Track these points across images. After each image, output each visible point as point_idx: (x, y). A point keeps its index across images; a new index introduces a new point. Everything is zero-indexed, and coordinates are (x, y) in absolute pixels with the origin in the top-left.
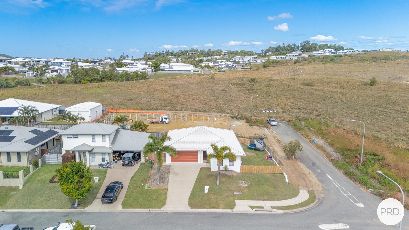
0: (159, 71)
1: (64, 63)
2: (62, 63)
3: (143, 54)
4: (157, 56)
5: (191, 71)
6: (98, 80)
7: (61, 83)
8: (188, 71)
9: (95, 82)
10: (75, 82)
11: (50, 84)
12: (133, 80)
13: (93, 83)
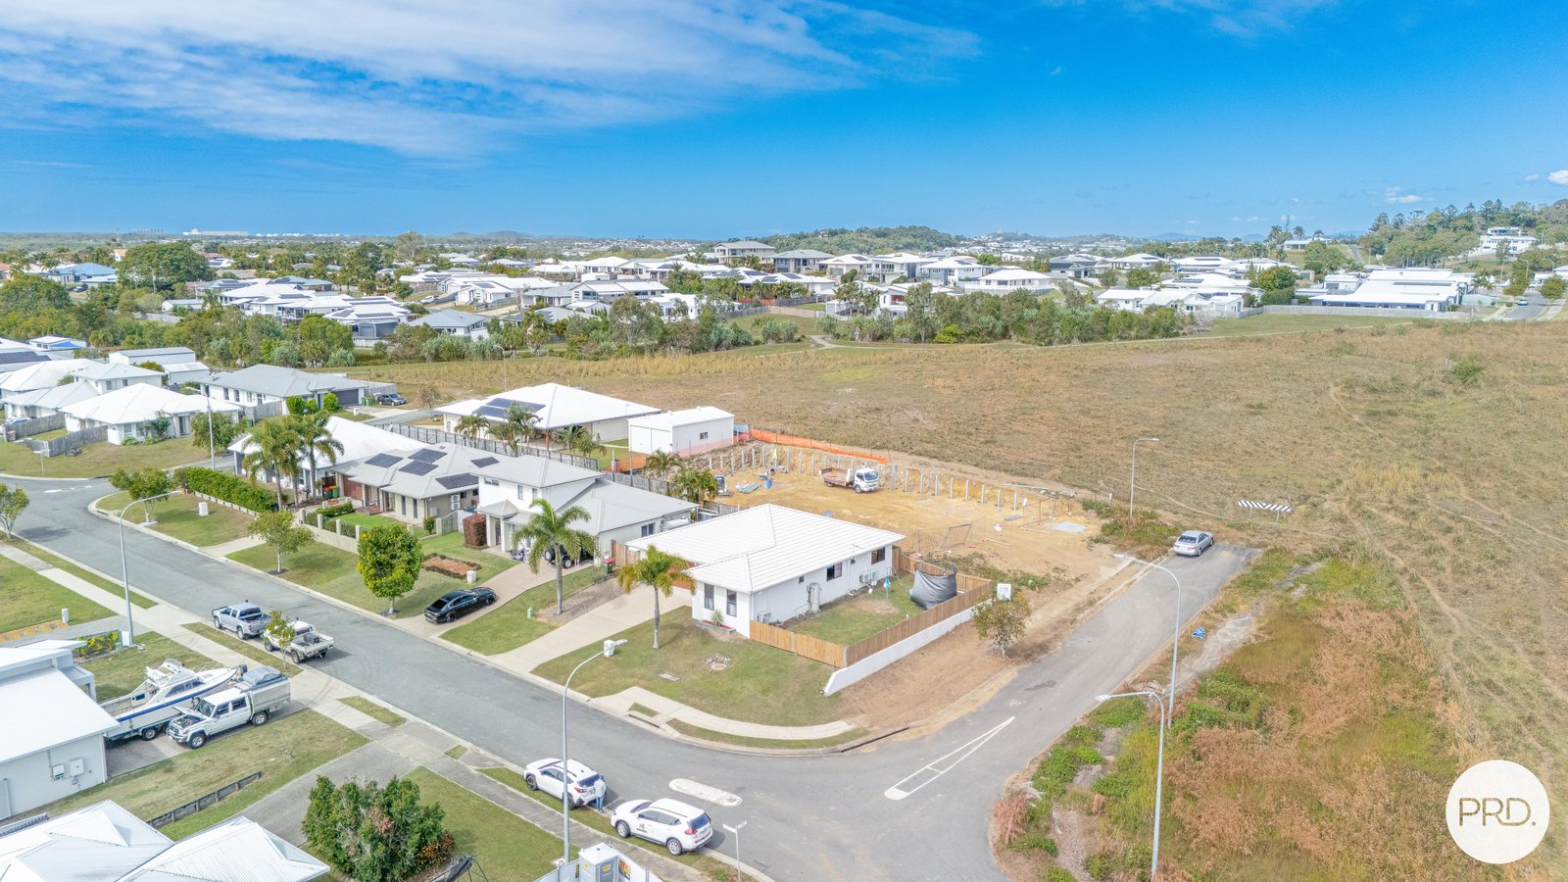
0: (1290, 303)
1: (956, 272)
2: (950, 271)
3: (1372, 222)
4: (1435, 229)
5: (1428, 307)
6: (990, 333)
7: (880, 338)
8: (1409, 306)
9: (976, 342)
10: (917, 339)
11: (853, 339)
12: (1109, 340)
13: (971, 342)
